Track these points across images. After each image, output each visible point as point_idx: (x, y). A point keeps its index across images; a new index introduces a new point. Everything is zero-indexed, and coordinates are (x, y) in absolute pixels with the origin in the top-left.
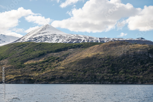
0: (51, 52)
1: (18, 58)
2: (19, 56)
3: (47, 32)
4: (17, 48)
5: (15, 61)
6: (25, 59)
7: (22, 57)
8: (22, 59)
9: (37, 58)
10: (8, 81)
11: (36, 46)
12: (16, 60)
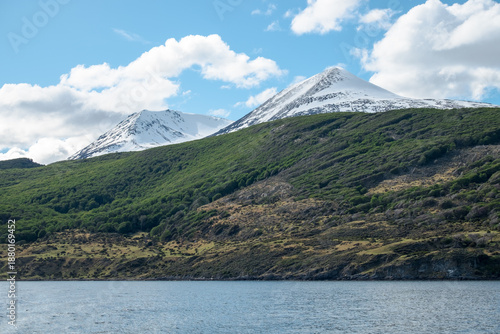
0: (472, 143)
1: (329, 170)
2: (332, 164)
3: (335, 95)
4: (308, 135)
5: (322, 185)
6: (366, 172)
7: (347, 165)
8: (350, 174)
9: (422, 170)
10: (365, 267)
11: (392, 123)
12: (323, 181)
